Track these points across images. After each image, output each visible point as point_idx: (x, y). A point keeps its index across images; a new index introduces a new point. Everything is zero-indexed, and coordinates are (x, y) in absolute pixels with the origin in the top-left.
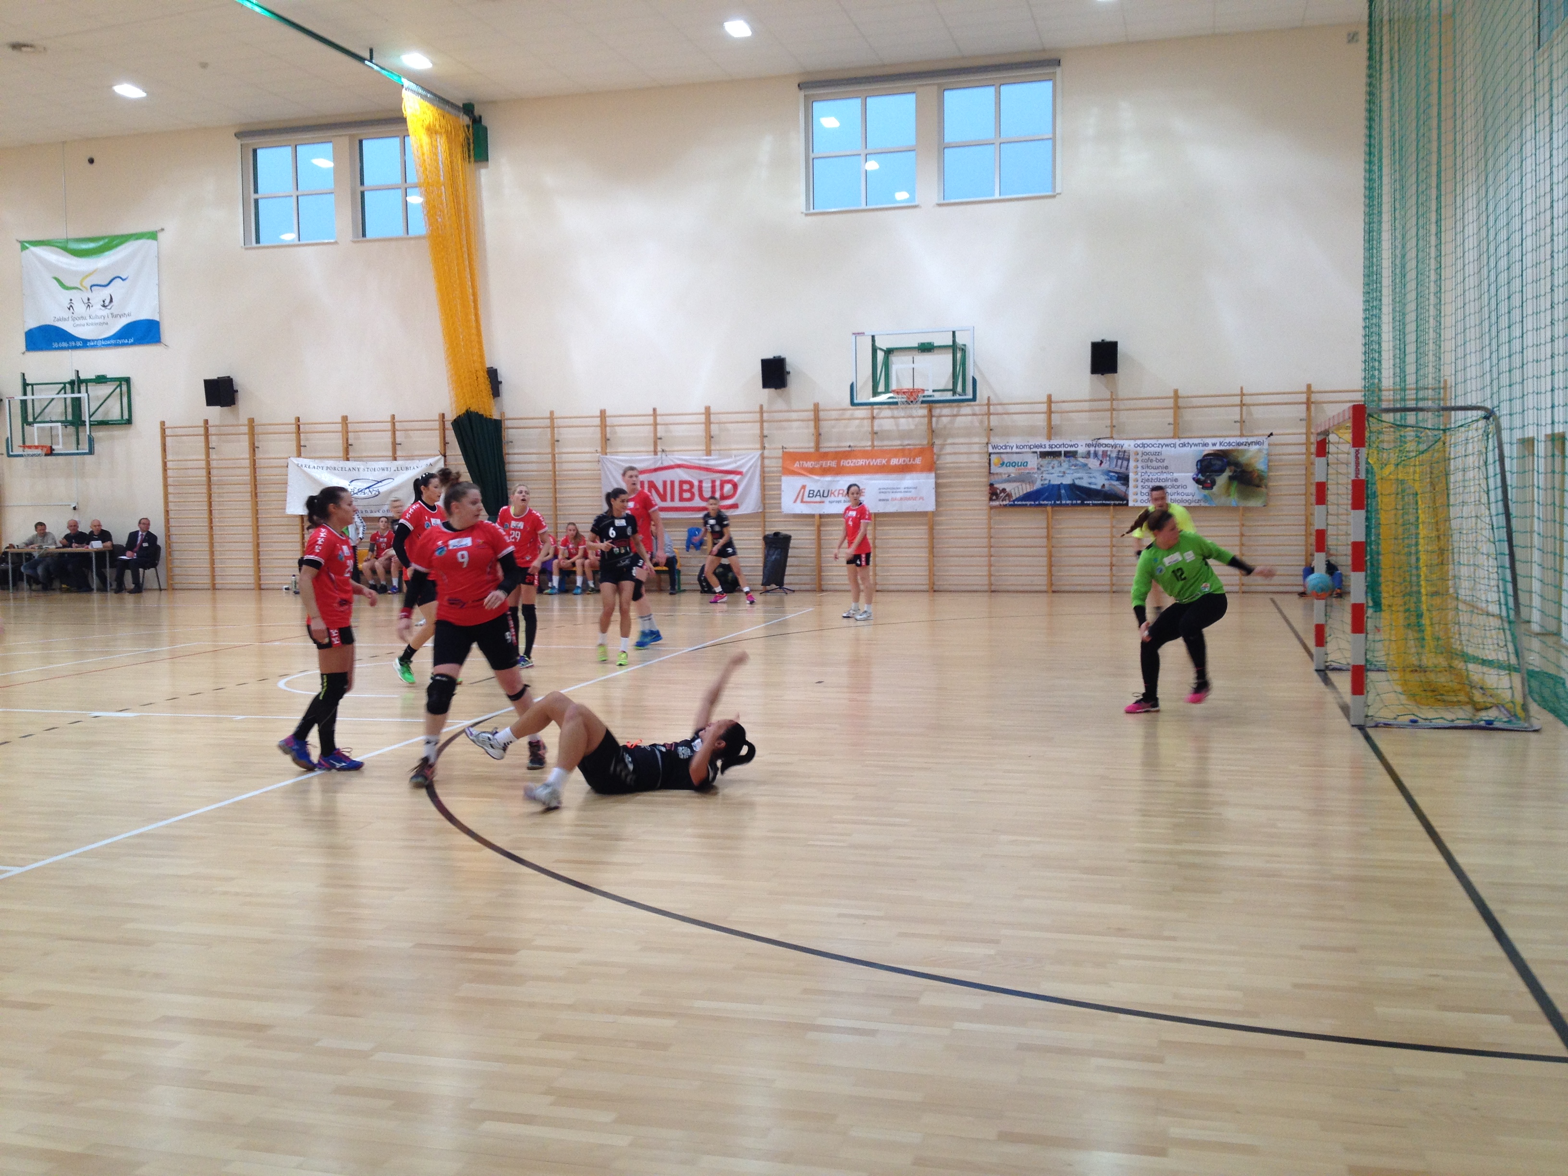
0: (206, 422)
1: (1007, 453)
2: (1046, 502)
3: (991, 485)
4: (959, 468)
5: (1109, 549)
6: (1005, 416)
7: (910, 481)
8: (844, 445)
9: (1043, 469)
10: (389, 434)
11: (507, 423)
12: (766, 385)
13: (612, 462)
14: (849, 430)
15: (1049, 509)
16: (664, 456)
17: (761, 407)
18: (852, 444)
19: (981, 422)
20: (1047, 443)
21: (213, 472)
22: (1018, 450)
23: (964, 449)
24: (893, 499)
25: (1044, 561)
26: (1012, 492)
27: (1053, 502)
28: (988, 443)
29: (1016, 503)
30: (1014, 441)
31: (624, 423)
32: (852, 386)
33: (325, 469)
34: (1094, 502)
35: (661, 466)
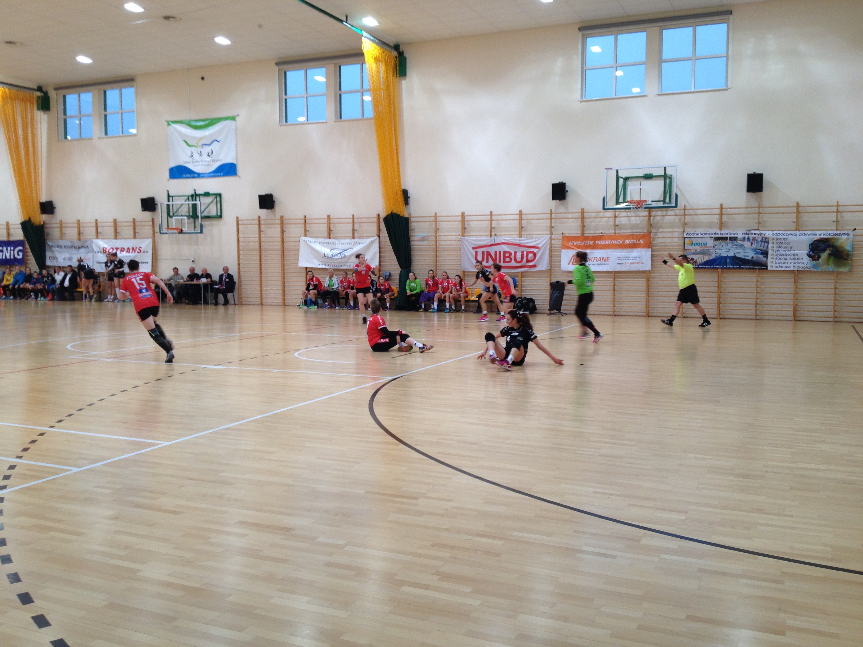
0: (259, 217)
1: (695, 238)
2: (717, 266)
4: (666, 246)
5: (755, 294)
6: (694, 216)
7: (636, 253)
8: (598, 232)
9: (716, 247)
10: (351, 225)
11: (412, 219)
12: (554, 198)
13: (467, 241)
14: (601, 223)
15: (719, 270)
16: (496, 238)
17: (551, 210)
18: (602, 232)
19: (680, 220)
21: (263, 244)
22: (702, 236)
23: (669, 235)
24: (625, 263)
25: (716, 300)
26: (698, 260)
27: (722, 266)
28: (683, 232)
29: (699, 266)
30: (699, 231)
31: (474, 219)
32: (604, 199)
33: (318, 243)
34: (747, 267)
35: (494, 243)
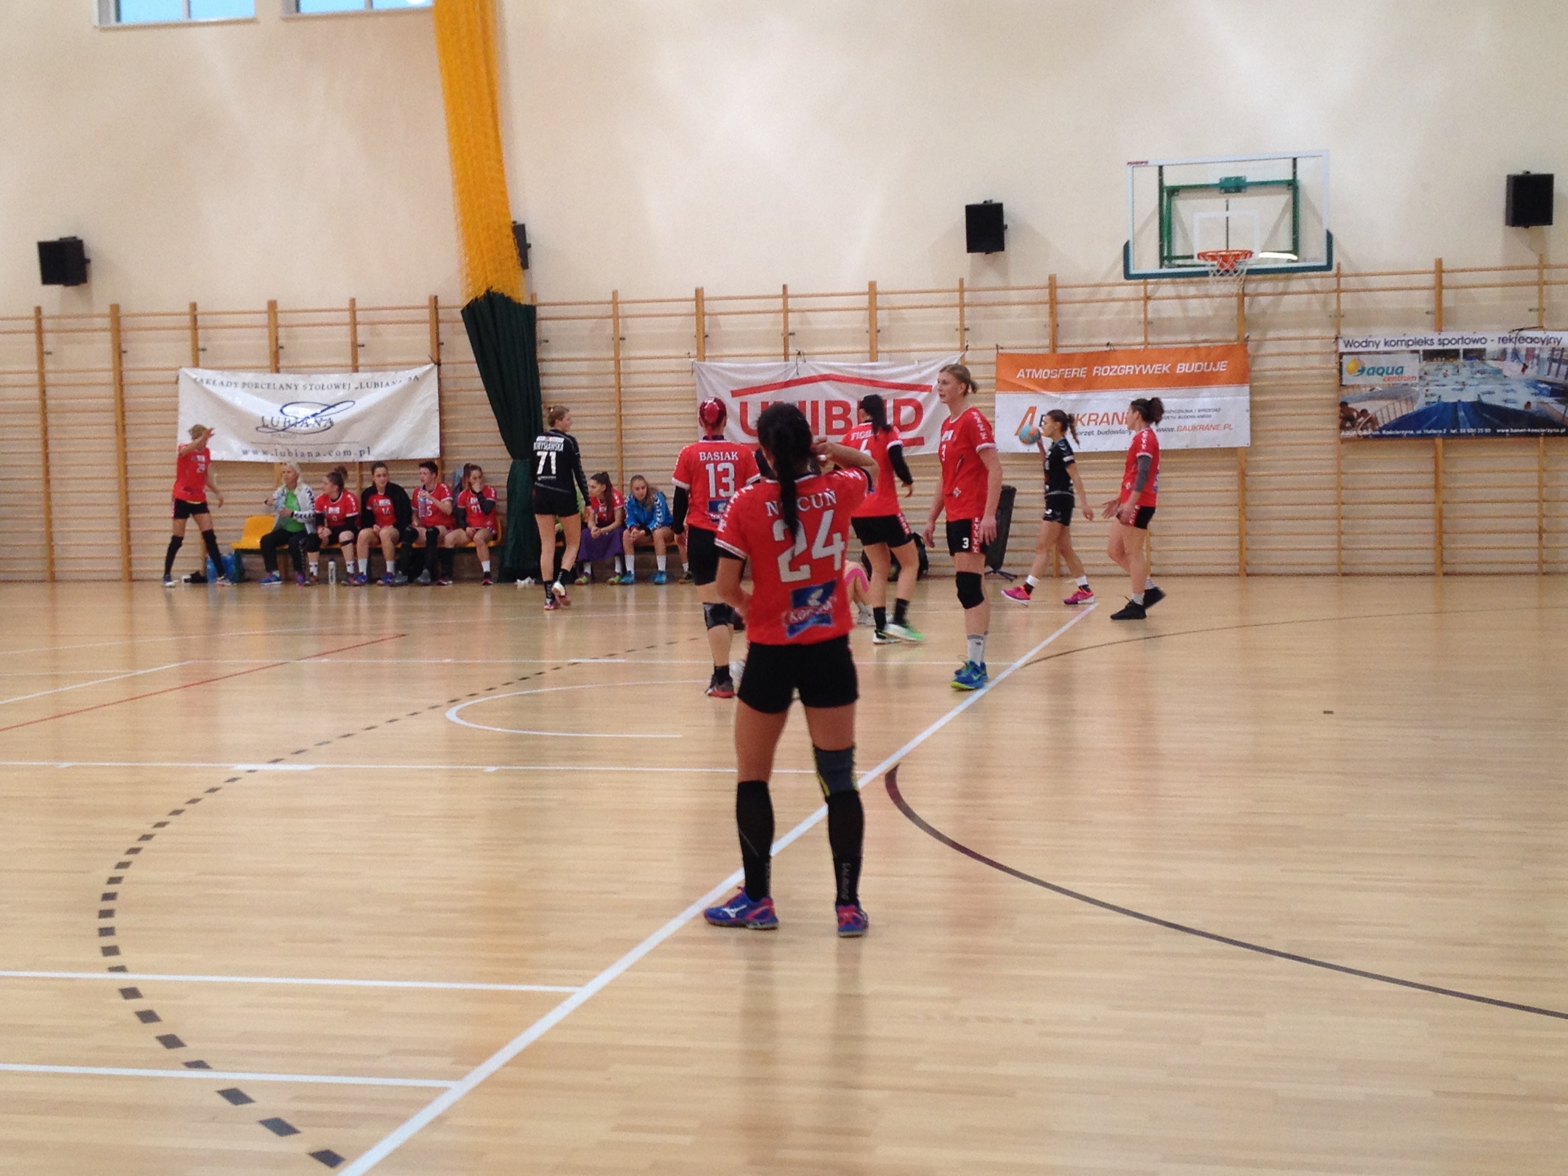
0: (38, 310)
1: (1369, 353)
2: (1435, 432)
3: (1343, 405)
4: (1286, 377)
5: (1536, 505)
6: (1362, 294)
7: (1207, 400)
8: (1099, 343)
9: (1428, 378)
10: (346, 330)
11: (541, 312)
12: (971, 248)
13: (717, 373)
14: (1105, 317)
15: (1439, 441)
16: (800, 363)
17: (961, 281)
18: (1112, 342)
19: (1325, 304)
20: (1435, 337)
21: (51, 391)
22: (1387, 349)
23: (1295, 346)
24: (1180, 429)
25: (1429, 526)
26: (1378, 414)
27: (1445, 431)
28: (1337, 338)
29: (1384, 432)
30: (1380, 334)
32: (1126, 247)
33: (240, 386)
34: (1512, 431)
35: (797, 377)
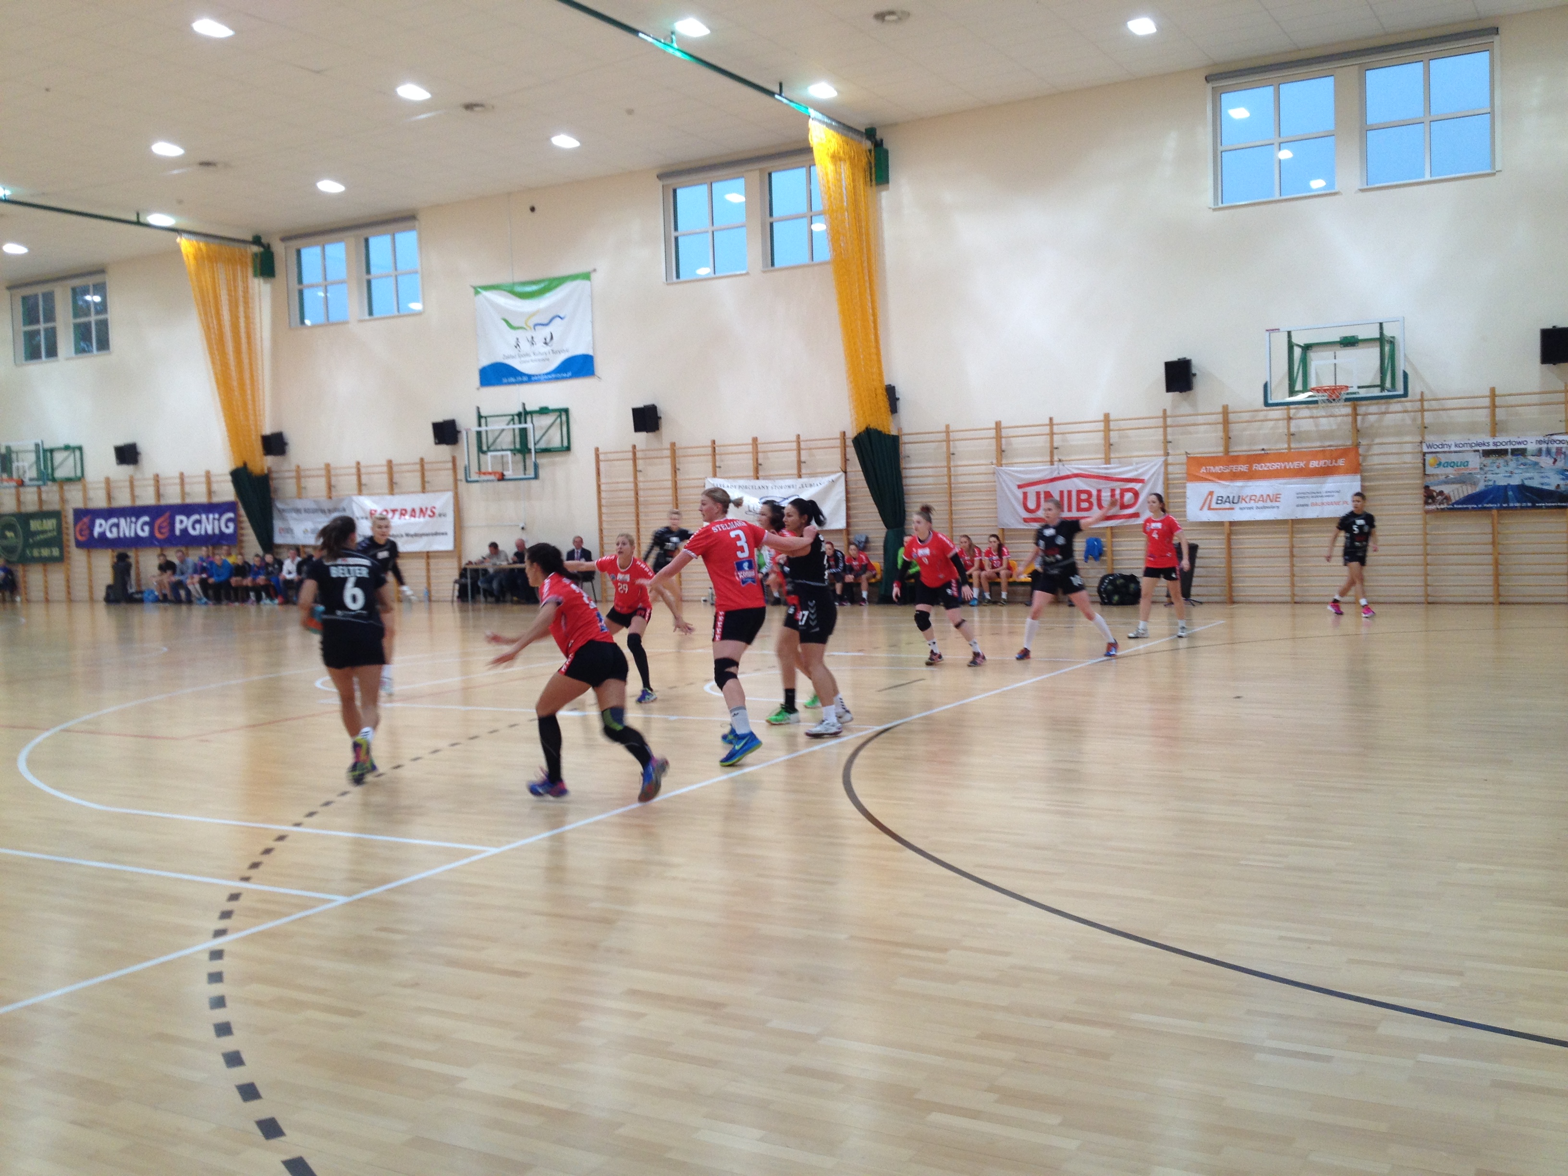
0: (634, 447)
1: (1444, 452)
2: (1491, 505)
3: (1427, 488)
4: (1389, 469)
5: (1564, 556)
6: (1441, 412)
7: (1331, 485)
8: (1257, 448)
9: (1486, 469)
10: (795, 453)
11: (904, 439)
12: (1169, 390)
13: (1009, 474)
14: (1262, 432)
15: (1495, 512)
16: (1061, 467)
17: (1165, 411)
18: (1265, 447)
19: (1414, 419)
21: (641, 493)
22: (1457, 449)
23: (1394, 449)
24: (1312, 505)
25: (1490, 569)
26: (1451, 494)
27: (1499, 505)
28: (1421, 443)
29: (1455, 506)
30: (1452, 440)
31: (1019, 434)
32: (1266, 386)
33: (737, 487)
34: (1547, 504)
35: (1058, 476)
